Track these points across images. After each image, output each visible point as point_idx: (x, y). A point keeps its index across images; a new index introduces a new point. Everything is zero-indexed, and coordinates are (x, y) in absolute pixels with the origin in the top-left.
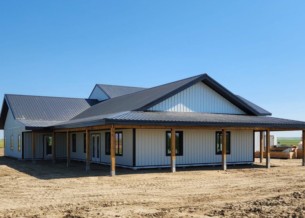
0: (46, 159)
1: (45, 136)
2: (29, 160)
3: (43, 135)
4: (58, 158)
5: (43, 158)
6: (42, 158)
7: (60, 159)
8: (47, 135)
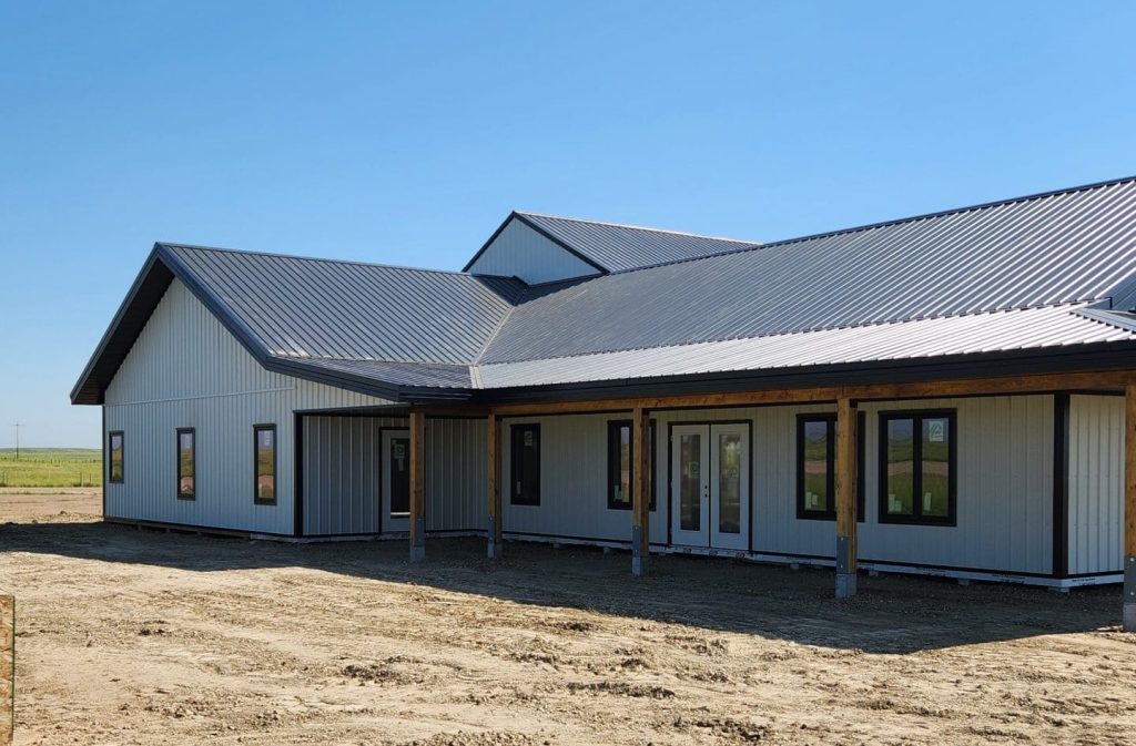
0: (388, 537)
1: (384, 432)
2: (322, 540)
3: (381, 429)
4: (434, 531)
5: (377, 531)
6: (374, 534)
7: (442, 535)
8: (395, 428)
